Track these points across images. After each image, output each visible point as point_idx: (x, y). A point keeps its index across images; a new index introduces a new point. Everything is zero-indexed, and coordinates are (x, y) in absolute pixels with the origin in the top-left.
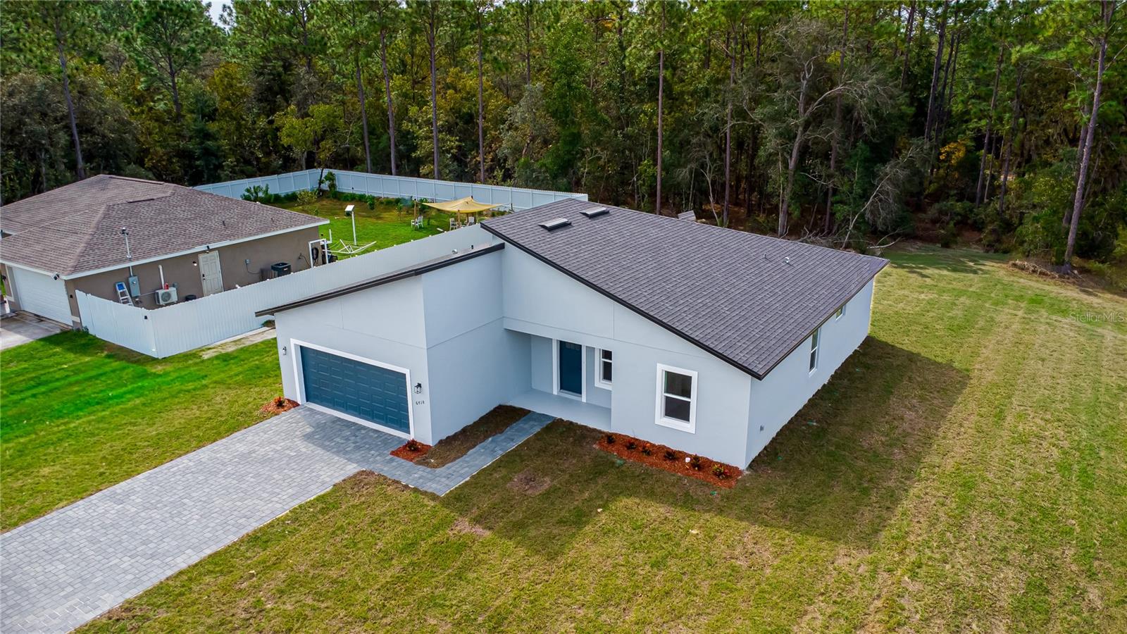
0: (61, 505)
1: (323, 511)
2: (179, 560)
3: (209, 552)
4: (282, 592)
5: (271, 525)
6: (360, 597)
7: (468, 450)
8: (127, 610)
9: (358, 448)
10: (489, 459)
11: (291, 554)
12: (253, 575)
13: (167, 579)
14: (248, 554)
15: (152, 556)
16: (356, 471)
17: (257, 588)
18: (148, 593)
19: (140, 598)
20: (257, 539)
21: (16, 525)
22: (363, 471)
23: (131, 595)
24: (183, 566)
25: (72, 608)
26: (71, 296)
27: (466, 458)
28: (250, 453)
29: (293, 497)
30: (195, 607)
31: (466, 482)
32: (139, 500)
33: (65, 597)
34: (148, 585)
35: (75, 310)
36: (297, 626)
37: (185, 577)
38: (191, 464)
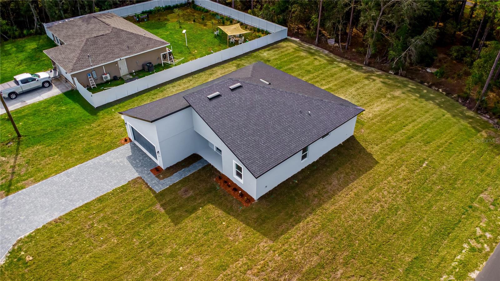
0: (53, 175)
1: (122, 192)
2: (77, 204)
3: (86, 202)
4: (100, 221)
5: (105, 195)
6: (119, 227)
7: (174, 173)
8: (60, 219)
9: (142, 166)
10: (178, 179)
11: (107, 207)
12: (94, 213)
13: (72, 210)
14: (96, 205)
15: (71, 201)
16: (137, 176)
17: (94, 218)
18: (67, 214)
19: (64, 216)
20: (100, 200)
21: (39, 181)
22: (139, 177)
23: (62, 214)
24: (78, 206)
25: (46, 216)
27: (172, 177)
28: (110, 162)
29: (115, 184)
30: (76, 222)
31: (167, 188)
32: (74, 177)
33: (46, 212)
34: (67, 212)
36: (100, 234)
37: (77, 211)
38: (92, 164)
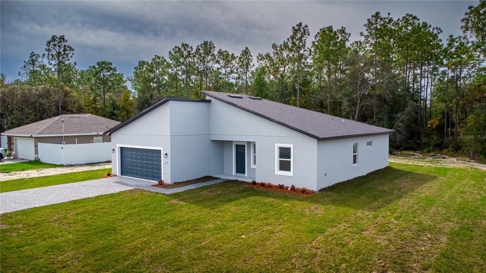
1: (111, 197)
2: (37, 205)
5: (85, 199)
9: (137, 184)
14: (69, 205)
16: (132, 189)
20: (76, 202)
22: (135, 189)
23: (9, 212)
26: (36, 146)
32: (31, 193)
35: (36, 152)
